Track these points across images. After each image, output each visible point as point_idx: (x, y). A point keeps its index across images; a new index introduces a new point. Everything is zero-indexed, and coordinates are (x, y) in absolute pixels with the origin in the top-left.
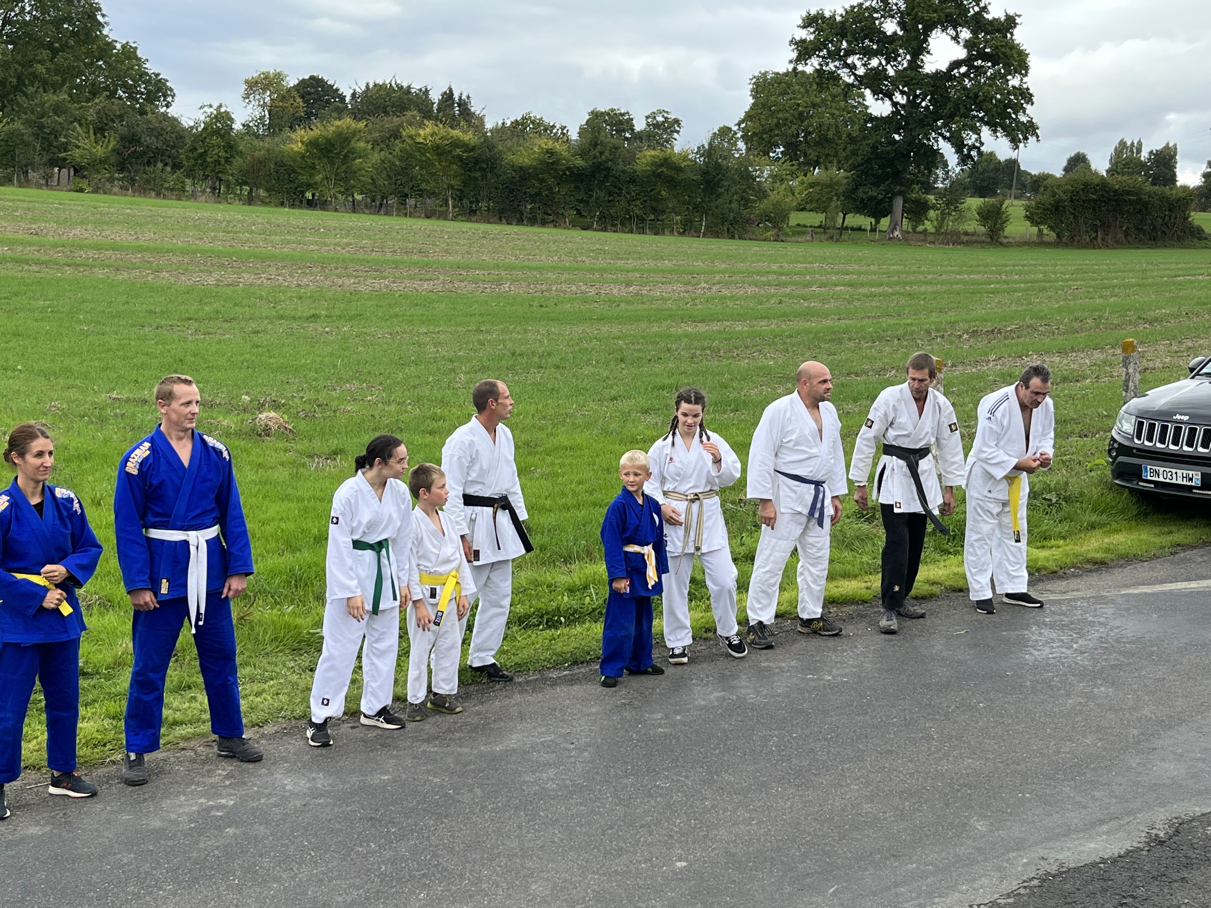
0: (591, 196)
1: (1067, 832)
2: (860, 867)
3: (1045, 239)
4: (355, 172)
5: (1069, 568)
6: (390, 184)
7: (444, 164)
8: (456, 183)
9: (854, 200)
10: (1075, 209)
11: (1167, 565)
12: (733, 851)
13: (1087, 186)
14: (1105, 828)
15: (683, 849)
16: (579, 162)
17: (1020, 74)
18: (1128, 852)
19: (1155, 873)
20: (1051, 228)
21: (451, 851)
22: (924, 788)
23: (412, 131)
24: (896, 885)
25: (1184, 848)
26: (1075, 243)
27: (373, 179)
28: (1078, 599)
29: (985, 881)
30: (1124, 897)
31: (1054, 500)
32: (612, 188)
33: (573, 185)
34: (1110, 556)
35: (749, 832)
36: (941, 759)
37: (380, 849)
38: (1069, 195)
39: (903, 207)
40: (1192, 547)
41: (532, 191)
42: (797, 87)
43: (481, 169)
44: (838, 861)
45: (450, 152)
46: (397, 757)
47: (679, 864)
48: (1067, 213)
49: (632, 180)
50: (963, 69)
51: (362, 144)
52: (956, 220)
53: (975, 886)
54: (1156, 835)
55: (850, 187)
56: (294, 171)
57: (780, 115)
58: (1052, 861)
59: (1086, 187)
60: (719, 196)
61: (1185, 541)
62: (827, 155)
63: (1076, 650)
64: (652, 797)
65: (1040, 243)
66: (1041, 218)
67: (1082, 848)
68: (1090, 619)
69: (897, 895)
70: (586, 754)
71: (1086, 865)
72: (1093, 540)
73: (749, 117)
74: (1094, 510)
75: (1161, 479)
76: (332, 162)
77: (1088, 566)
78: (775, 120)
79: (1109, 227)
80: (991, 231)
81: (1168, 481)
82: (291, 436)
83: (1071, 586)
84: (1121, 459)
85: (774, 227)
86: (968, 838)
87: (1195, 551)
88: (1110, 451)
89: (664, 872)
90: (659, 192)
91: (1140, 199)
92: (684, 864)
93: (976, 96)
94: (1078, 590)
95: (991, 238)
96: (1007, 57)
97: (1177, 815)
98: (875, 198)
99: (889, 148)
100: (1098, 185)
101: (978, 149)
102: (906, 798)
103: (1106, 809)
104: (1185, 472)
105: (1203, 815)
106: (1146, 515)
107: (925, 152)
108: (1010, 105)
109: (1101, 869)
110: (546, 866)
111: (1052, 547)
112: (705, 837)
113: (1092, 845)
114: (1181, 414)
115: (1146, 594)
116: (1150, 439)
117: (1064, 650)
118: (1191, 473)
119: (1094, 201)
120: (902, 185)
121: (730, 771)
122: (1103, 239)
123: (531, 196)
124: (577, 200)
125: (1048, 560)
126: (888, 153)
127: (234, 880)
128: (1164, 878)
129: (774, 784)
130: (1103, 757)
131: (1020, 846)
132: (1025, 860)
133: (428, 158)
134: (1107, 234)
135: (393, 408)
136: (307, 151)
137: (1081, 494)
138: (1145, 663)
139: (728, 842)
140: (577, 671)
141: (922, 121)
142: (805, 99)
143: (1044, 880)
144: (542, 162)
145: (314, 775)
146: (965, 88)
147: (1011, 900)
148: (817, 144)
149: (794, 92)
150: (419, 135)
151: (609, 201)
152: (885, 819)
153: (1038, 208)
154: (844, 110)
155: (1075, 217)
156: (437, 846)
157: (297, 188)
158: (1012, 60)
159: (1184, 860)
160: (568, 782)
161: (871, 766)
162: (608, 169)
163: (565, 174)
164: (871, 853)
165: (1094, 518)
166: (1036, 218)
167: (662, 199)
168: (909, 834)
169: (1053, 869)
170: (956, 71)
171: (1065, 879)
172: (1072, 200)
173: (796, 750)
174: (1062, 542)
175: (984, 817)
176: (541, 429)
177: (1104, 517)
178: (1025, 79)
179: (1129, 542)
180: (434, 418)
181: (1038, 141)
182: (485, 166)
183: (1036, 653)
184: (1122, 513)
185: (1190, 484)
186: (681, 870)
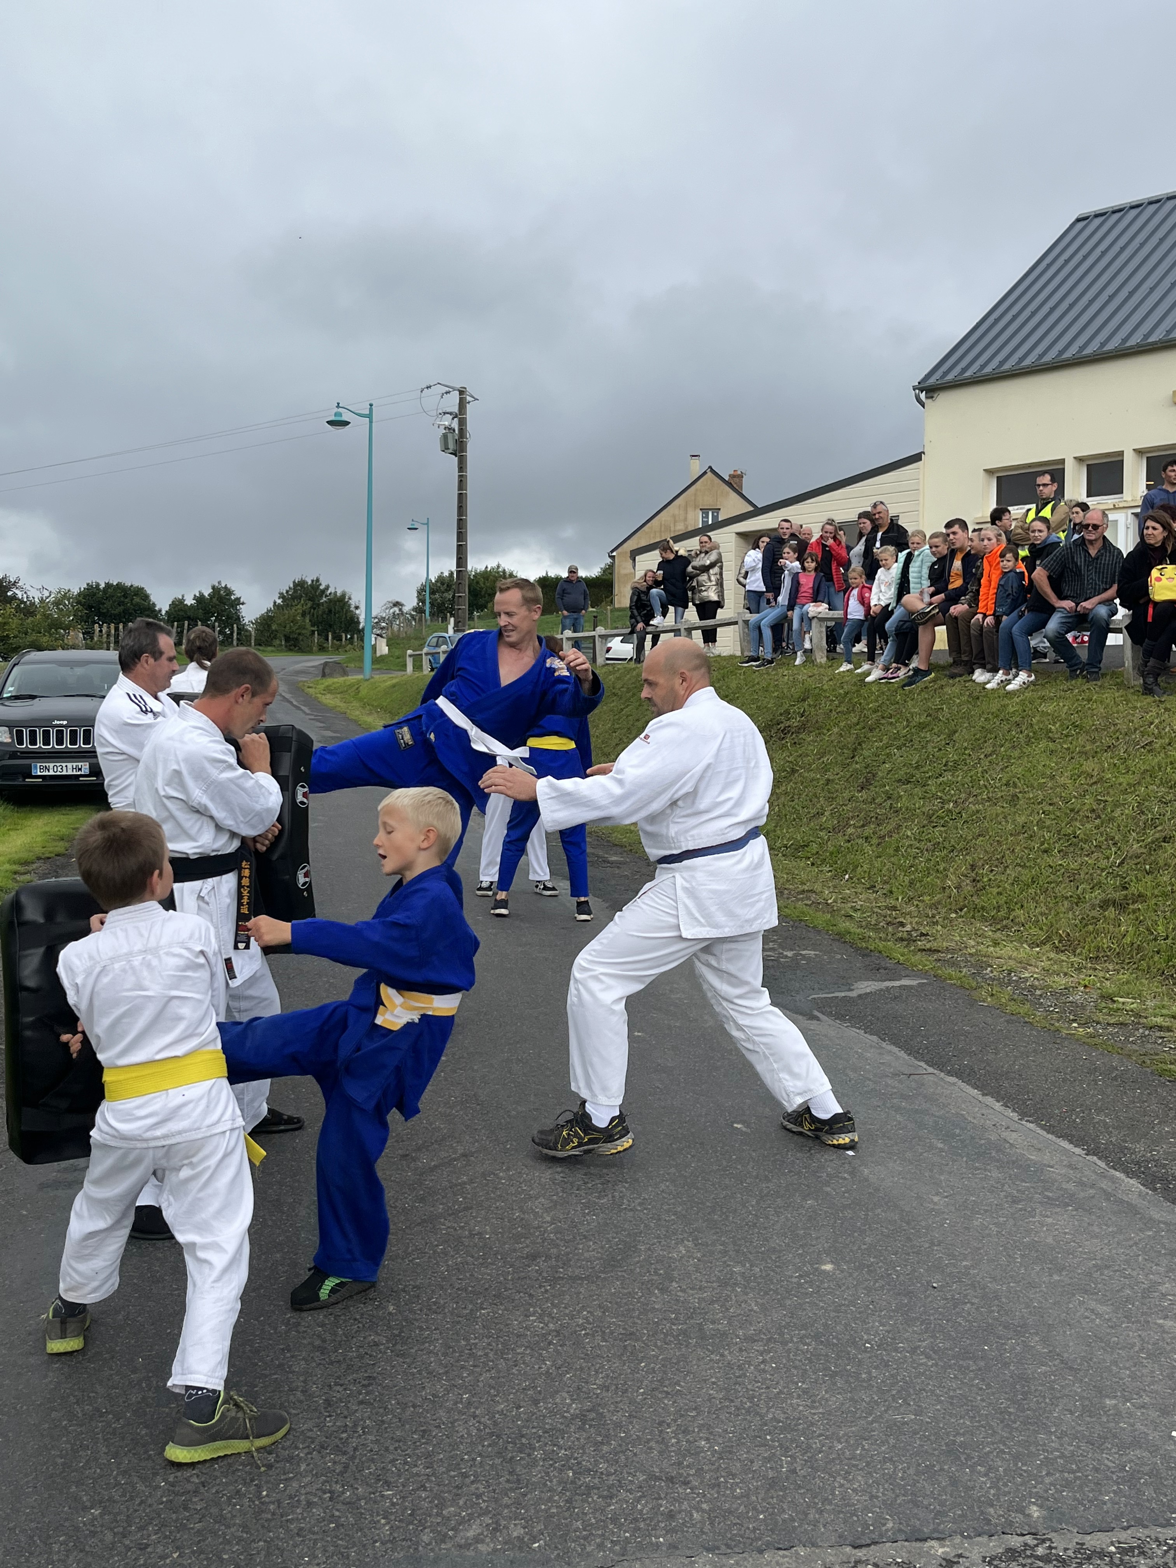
75: (51, 773)
81: (58, 773)
104: (74, 764)
114: (59, 720)
118: (80, 764)
185: (79, 773)
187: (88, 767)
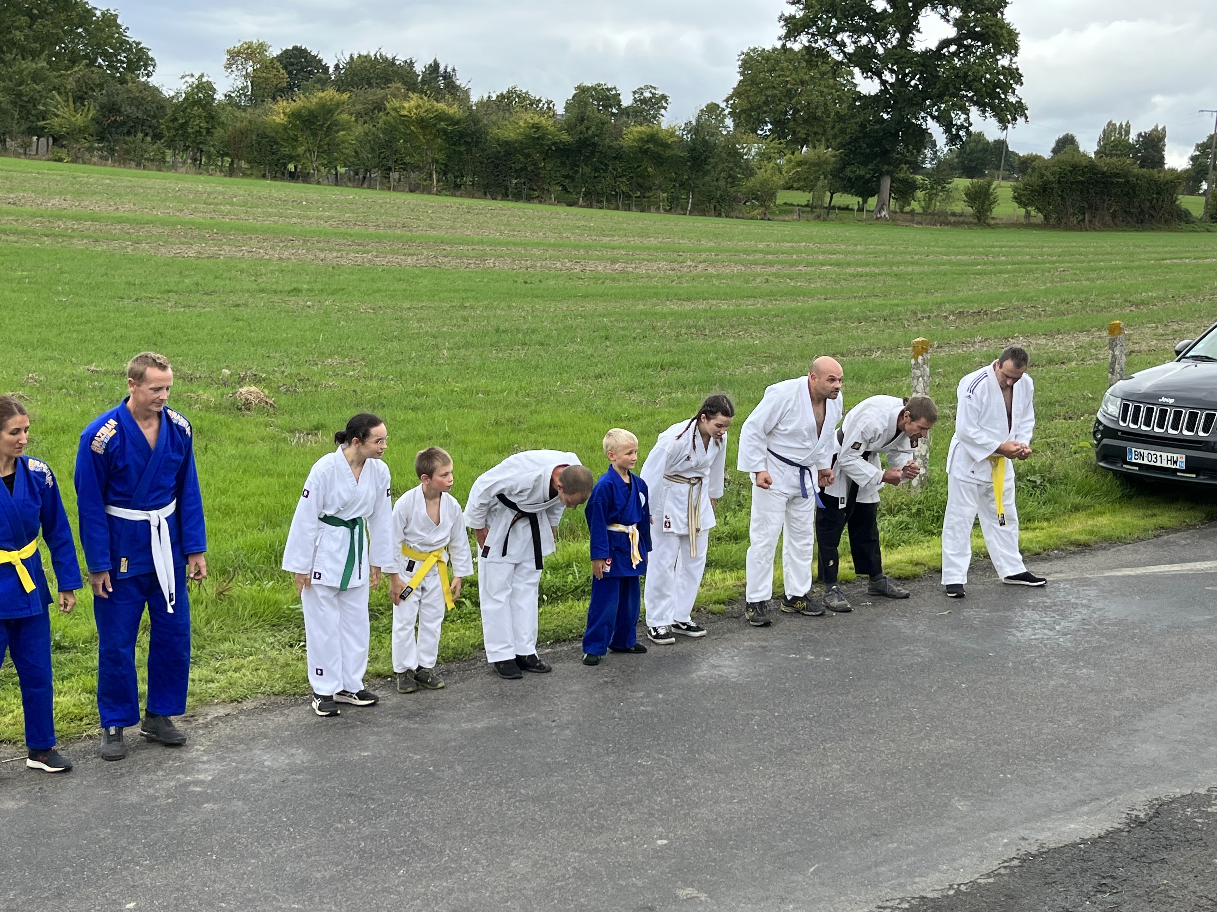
0: (577, 172)
1: (1049, 812)
2: (840, 846)
3: (1033, 220)
4: (338, 145)
5: (1053, 551)
6: (373, 157)
7: (428, 137)
8: (441, 157)
9: (842, 179)
10: (1062, 191)
11: (1150, 548)
12: (715, 829)
13: (1075, 167)
14: (1085, 809)
15: (663, 828)
16: (565, 137)
17: (1011, 54)
18: (1108, 833)
19: (1135, 854)
20: (1039, 210)
21: (431, 828)
22: (906, 768)
23: (396, 103)
24: (877, 865)
25: (1164, 829)
26: (1063, 225)
27: (356, 152)
28: (1062, 581)
29: (965, 861)
30: (1104, 878)
31: (1039, 482)
32: (598, 164)
33: (558, 161)
34: (1093, 538)
35: (730, 810)
36: (923, 739)
37: (359, 825)
38: (1057, 176)
39: (891, 186)
40: (1175, 530)
41: (518, 166)
42: (785, 64)
43: (466, 142)
44: (819, 840)
45: (435, 125)
46: (377, 734)
47: (660, 842)
48: (1055, 195)
49: (618, 157)
50: (953, 48)
51: (345, 116)
52: (944, 200)
53: (956, 865)
54: (1137, 816)
55: (838, 166)
56: (276, 143)
57: (769, 92)
58: (1032, 841)
59: (1074, 169)
60: (706, 173)
61: (1169, 524)
62: (816, 133)
63: (1058, 631)
64: (634, 774)
65: (1028, 225)
66: (1029, 199)
67: (1063, 829)
68: (1073, 601)
69: (877, 874)
70: (567, 732)
71: (1066, 845)
72: (1077, 523)
73: (737, 93)
74: (1078, 493)
75: (1146, 462)
76: (315, 135)
77: (1072, 548)
78: (764, 98)
79: (1097, 209)
80: (979, 212)
81: (1152, 463)
82: (271, 410)
83: (1055, 568)
84: (1105, 441)
85: (761, 206)
86: (949, 818)
87: (1178, 534)
88: (1095, 433)
89: (645, 850)
90: (646, 168)
91: (1128, 182)
92: (665, 842)
93: (966, 75)
94: (1061, 572)
95: (979, 219)
96: (997, 36)
97: (1157, 796)
98: (862, 177)
99: (877, 127)
100: (1086, 167)
101: (967, 128)
102: (887, 778)
103: (1088, 790)
104: (1170, 455)
105: (1183, 796)
106: (1130, 497)
107: (914, 131)
108: (999, 85)
109: (1081, 849)
110: (527, 844)
111: (1035, 529)
112: (686, 815)
113: (1072, 826)
114: (1167, 397)
115: (1129, 576)
116: (1135, 422)
117: (1046, 631)
118: (1175, 456)
119: (1082, 182)
120: (890, 164)
121: (712, 750)
122: (1090, 222)
123: (516, 171)
124: (563, 176)
125: (1031, 541)
126: (876, 131)
127: (211, 855)
128: (1143, 859)
129: (755, 763)
130: (1085, 739)
131: (1000, 826)
132: (1005, 841)
133: (412, 131)
134: (1094, 217)
135: (375, 383)
136: (290, 122)
137: (1066, 476)
138: (1127, 645)
139: (709, 821)
140: (559, 649)
141: (910, 100)
142: (794, 76)
143: (1025, 860)
144: (527, 136)
145: (293, 751)
146: (954, 68)
147: (991, 880)
148: (805, 121)
149: (782, 69)
150: (404, 108)
151: (595, 177)
152: (867, 798)
153: (1026, 189)
154: (832, 88)
155: (1063, 199)
156: (417, 822)
157: (279, 160)
158: (1001, 39)
159: (1164, 842)
160: (549, 760)
161: (854, 747)
162: (595, 145)
163: (550, 149)
164: (852, 833)
165: (1078, 500)
166: (1023, 199)
167: (649, 176)
168: (891, 814)
169: (1034, 850)
170: (945, 50)
171: (1045, 859)
172: (1059, 182)
173: (778, 729)
174: (1045, 524)
175: (965, 797)
176: (525, 406)
177: (1088, 499)
178: (1015, 60)
179: (1113, 525)
180: (418, 394)
181: (1026, 121)
182: (469, 140)
183: (1019, 634)
184: (1107, 495)
185: (1174, 467)
186: (662, 847)
187: (1184, 460)
